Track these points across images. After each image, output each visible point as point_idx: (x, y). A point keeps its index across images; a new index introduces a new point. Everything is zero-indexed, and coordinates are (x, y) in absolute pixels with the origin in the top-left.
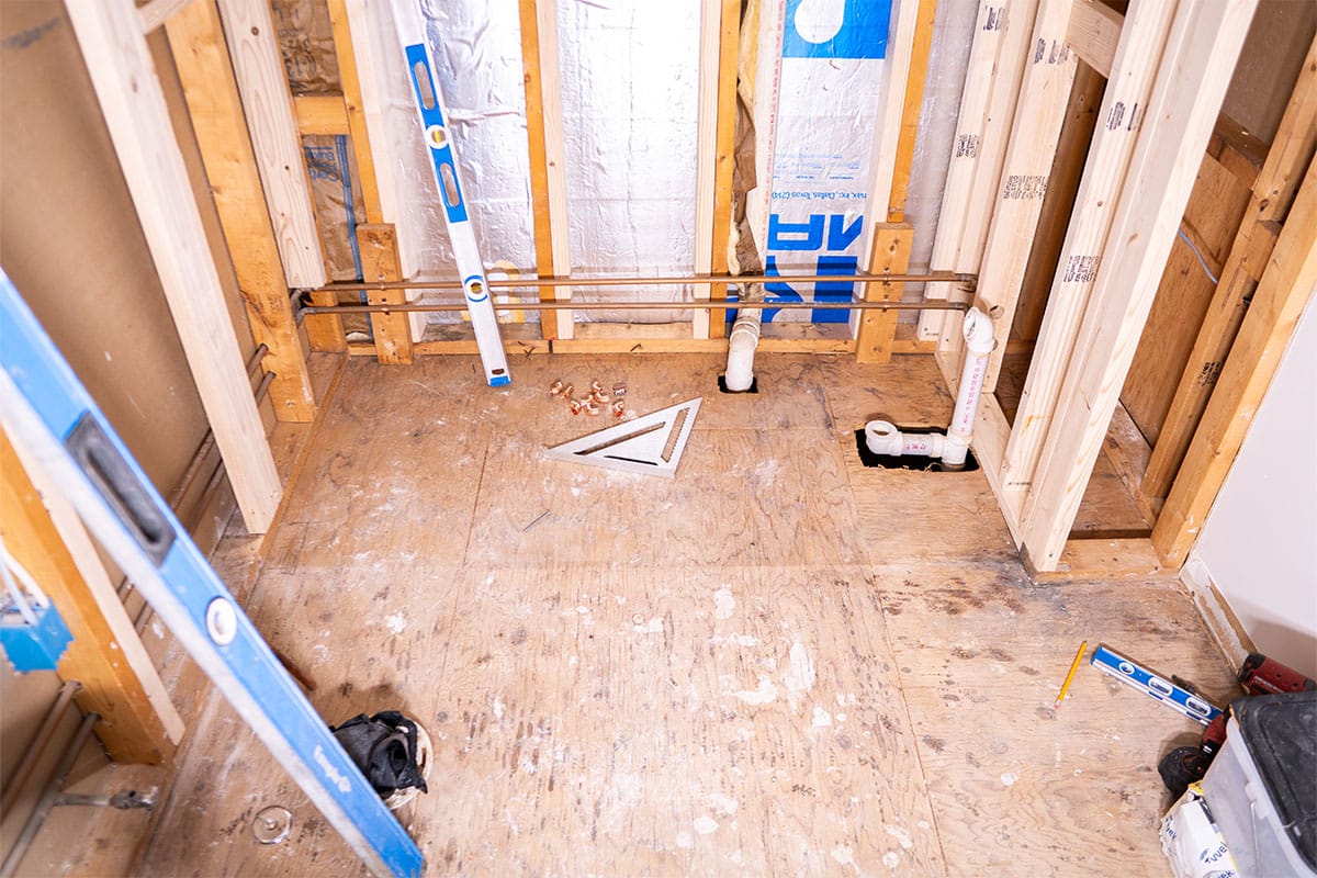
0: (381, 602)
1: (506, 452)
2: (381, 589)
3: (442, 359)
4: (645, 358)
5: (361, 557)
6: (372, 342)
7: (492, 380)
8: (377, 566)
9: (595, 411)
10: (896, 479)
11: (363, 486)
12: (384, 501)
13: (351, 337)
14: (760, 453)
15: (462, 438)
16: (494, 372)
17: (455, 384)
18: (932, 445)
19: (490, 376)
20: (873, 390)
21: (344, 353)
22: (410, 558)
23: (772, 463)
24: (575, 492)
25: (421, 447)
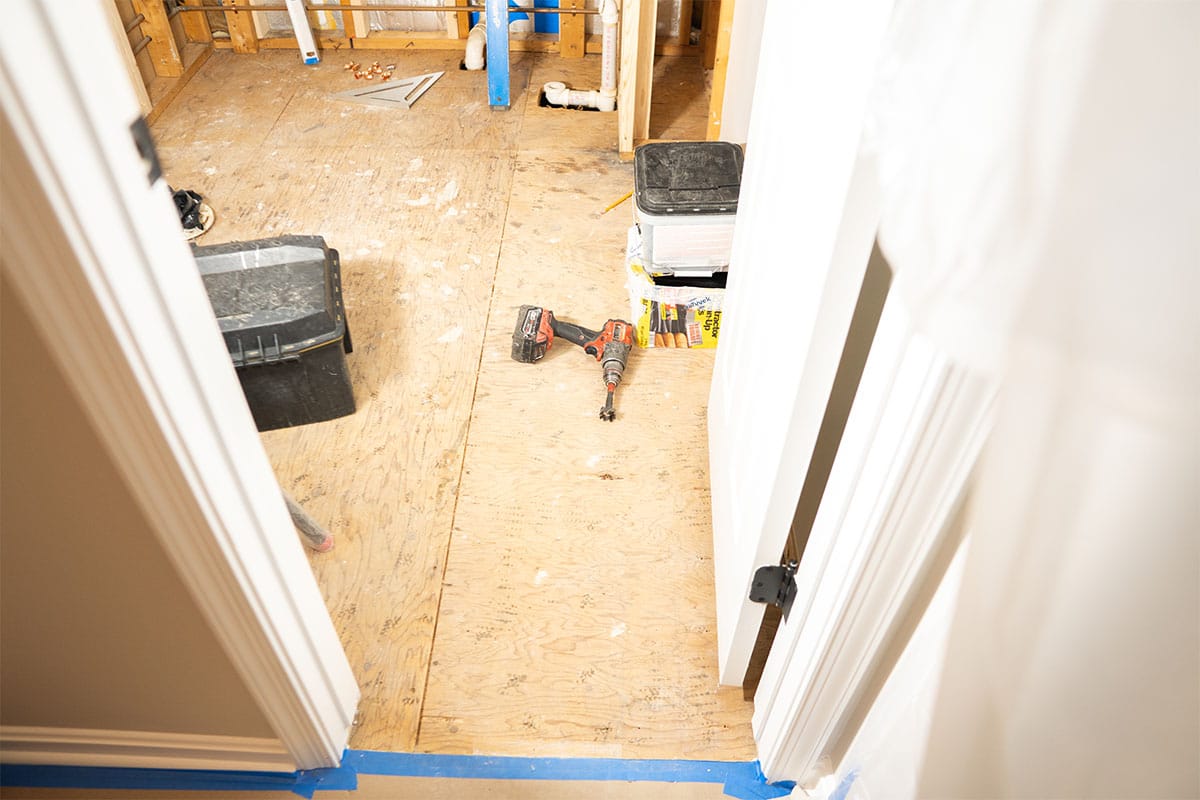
0: (204, 162)
1: (306, 96)
2: (206, 155)
3: (277, 51)
4: (415, 52)
5: (196, 143)
6: (229, 38)
7: (308, 60)
8: (207, 147)
9: (370, 77)
10: (556, 113)
11: (208, 112)
12: (219, 118)
13: (216, 35)
14: (472, 99)
15: (279, 89)
16: (309, 54)
17: (284, 63)
18: (589, 98)
19: (306, 57)
20: (565, 71)
21: (211, 44)
22: (229, 143)
23: (477, 104)
24: (343, 115)
25: (251, 93)
